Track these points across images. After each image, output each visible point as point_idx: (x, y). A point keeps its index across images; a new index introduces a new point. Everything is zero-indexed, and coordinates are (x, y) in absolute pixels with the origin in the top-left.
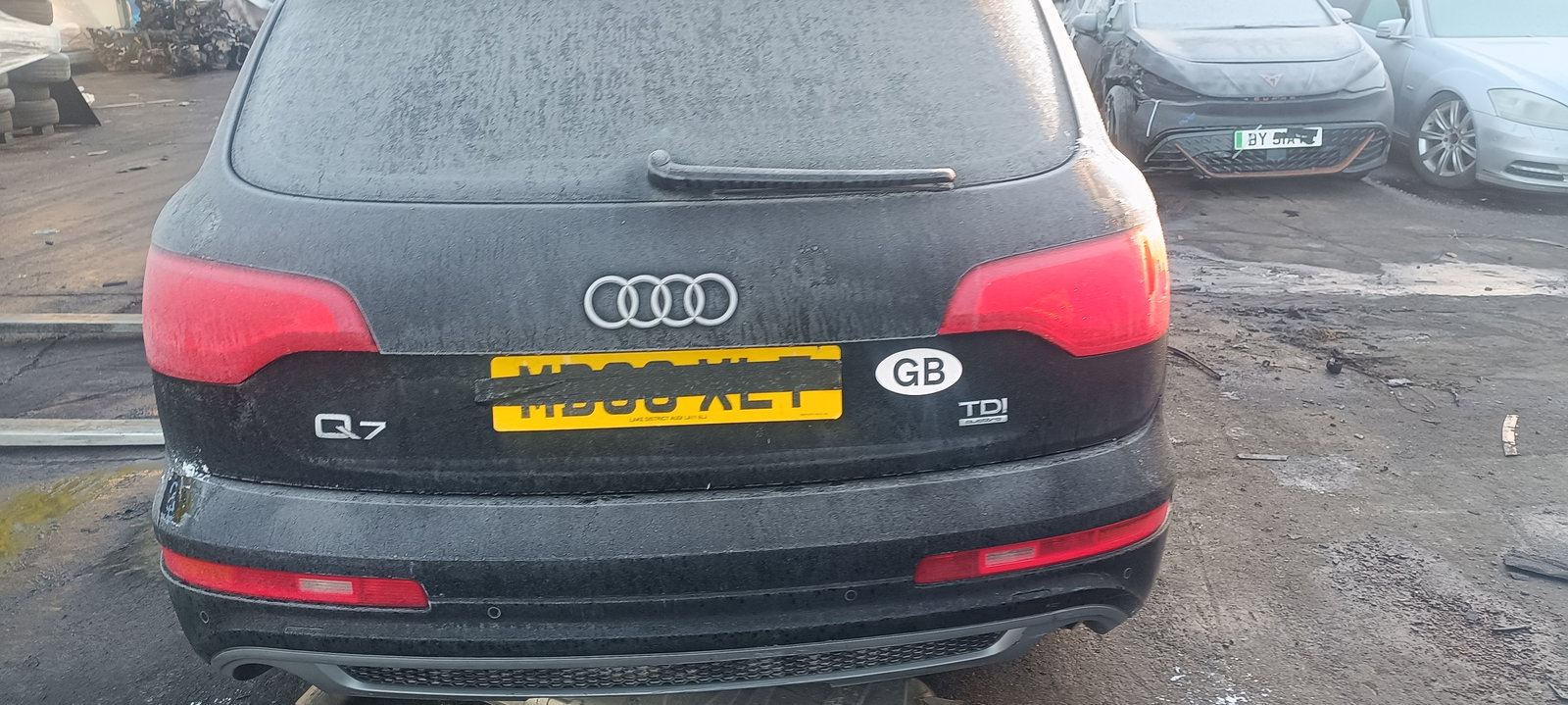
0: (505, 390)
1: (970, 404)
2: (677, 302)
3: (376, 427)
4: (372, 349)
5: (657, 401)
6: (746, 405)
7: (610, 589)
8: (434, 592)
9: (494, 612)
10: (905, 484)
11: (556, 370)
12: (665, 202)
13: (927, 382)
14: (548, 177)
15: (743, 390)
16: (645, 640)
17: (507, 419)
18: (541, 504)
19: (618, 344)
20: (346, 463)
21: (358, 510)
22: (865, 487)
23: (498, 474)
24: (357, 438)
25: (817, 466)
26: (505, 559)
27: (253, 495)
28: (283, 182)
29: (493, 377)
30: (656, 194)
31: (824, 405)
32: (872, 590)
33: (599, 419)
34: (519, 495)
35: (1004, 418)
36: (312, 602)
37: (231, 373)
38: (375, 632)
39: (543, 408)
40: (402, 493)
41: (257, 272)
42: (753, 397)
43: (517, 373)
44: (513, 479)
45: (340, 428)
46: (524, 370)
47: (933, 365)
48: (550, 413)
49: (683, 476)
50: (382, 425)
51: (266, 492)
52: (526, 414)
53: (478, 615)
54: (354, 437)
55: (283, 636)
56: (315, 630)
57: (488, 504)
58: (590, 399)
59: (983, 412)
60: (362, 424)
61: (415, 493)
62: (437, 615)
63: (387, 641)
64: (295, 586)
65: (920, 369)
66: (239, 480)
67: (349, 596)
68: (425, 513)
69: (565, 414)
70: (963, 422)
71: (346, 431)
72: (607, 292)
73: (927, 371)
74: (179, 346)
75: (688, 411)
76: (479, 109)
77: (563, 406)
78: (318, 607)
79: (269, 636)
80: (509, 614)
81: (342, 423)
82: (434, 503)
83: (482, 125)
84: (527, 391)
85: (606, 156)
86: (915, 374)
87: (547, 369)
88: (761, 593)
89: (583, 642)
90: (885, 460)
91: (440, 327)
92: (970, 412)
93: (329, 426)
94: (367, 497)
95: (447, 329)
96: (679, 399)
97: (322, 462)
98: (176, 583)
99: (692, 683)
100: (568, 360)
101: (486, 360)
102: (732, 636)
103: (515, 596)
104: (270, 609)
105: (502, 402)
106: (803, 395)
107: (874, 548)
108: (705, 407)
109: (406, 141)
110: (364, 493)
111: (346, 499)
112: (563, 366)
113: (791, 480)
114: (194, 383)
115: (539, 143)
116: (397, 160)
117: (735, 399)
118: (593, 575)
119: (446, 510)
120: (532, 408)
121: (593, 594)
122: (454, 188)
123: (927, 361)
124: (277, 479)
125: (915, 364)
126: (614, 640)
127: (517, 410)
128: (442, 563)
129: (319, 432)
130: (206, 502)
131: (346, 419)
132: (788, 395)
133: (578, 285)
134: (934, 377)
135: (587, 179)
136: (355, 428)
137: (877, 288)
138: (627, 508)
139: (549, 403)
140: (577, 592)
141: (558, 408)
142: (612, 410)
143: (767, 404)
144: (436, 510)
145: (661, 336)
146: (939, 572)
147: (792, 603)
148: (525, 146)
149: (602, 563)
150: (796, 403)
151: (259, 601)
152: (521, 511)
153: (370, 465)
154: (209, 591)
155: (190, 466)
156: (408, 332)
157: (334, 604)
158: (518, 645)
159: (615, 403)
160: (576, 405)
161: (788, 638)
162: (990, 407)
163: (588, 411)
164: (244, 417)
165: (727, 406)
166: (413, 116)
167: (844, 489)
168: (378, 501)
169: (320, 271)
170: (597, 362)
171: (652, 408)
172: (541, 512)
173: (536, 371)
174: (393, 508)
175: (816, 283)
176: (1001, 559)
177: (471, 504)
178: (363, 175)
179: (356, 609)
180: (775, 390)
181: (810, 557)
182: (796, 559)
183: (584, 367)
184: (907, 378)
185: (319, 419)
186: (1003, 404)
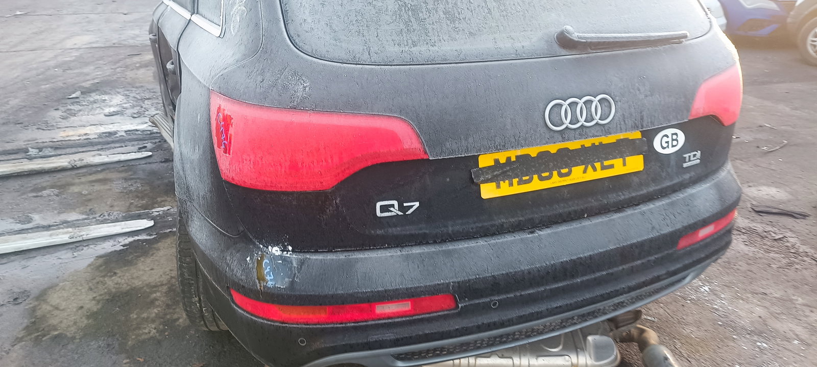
0: (487, 173)
1: (686, 156)
2: (589, 113)
3: (412, 206)
4: (425, 157)
5: (563, 171)
6: (604, 168)
7: (556, 279)
8: (462, 298)
9: (495, 304)
10: (666, 201)
11: (513, 159)
12: (570, 56)
13: (673, 146)
14: (506, 45)
15: (600, 160)
16: (571, 304)
17: (488, 191)
18: (509, 238)
19: (560, 138)
20: (394, 230)
21: (407, 257)
22: (651, 206)
23: (486, 224)
24: (402, 214)
25: (632, 197)
26: (504, 272)
27: (333, 260)
28: (343, 56)
29: (480, 167)
30: (564, 52)
31: (635, 163)
32: (662, 258)
33: (536, 185)
34: (493, 235)
35: (698, 161)
36: (384, 319)
37: (328, 182)
38: (428, 329)
39: (507, 182)
40: (427, 243)
41: (346, 115)
42: (606, 163)
43: (492, 163)
44: (493, 226)
45: (392, 209)
46: (497, 161)
47: (675, 137)
48: (511, 184)
49: (575, 212)
50: (417, 204)
51: (342, 256)
52: (498, 187)
53: (486, 308)
54: (400, 213)
55: (368, 343)
56: (389, 336)
57: (481, 242)
58: (531, 174)
59: (692, 158)
60: (405, 204)
61: (435, 242)
62: (463, 312)
63: (435, 333)
64: (373, 310)
65: (670, 140)
66: (316, 252)
67: (410, 311)
68: (448, 253)
69: (519, 183)
70: (685, 165)
71: (395, 211)
72: (556, 109)
73: (673, 140)
75: (579, 175)
76: (450, 6)
77: (517, 179)
78: (390, 321)
79: (358, 344)
80: (504, 305)
81: (393, 206)
82: (450, 247)
83: (457, 15)
84: (500, 172)
85: (531, 31)
86: (667, 142)
87: (509, 159)
88: (621, 268)
89: (541, 312)
90: (659, 190)
91: (466, 139)
92: (687, 160)
93: (384, 209)
94: (407, 249)
96: (573, 169)
97: (379, 232)
98: (277, 324)
100: (520, 152)
101: (475, 159)
102: (609, 294)
103: (507, 292)
104: (357, 328)
105: (487, 181)
106: (628, 159)
107: (665, 236)
108: (585, 172)
109: (415, 26)
110: (402, 247)
111: (396, 253)
112: (517, 157)
113: (619, 207)
114: (292, 193)
115: (494, 25)
116: (415, 39)
117: (598, 165)
118: (548, 273)
119: (460, 249)
120: (502, 182)
121: (547, 284)
122: (456, 53)
123: (673, 134)
124: (346, 247)
125: (668, 137)
126: (557, 307)
127: (494, 184)
128: (469, 280)
129: (379, 214)
130: (299, 269)
131: (395, 203)
132: (621, 160)
133: (541, 106)
134: (675, 143)
135: (526, 44)
136: (401, 208)
137: (670, 96)
138: (556, 233)
139: (510, 178)
140: (539, 284)
141: (515, 181)
142: (542, 179)
143: (612, 166)
144: (454, 251)
145: (582, 132)
146: (683, 243)
147: (632, 272)
148: (486, 26)
149: (553, 265)
150: (624, 164)
151: (348, 324)
152: (502, 243)
153: (410, 230)
154: (307, 325)
155: (276, 248)
156: (448, 145)
157: (398, 317)
158: (509, 320)
159: (543, 175)
160: (524, 178)
161: (631, 289)
162: (694, 156)
163: (530, 181)
164: (330, 210)
165: (595, 169)
166: (413, 10)
167: (644, 208)
168: (416, 250)
169: (391, 111)
170: (533, 152)
171: (561, 175)
172: (512, 242)
173: (503, 160)
174: (428, 253)
175: (646, 96)
176: (704, 232)
177: (472, 244)
178: (397, 48)
179: (414, 318)
180: (615, 158)
181: (641, 245)
182: (637, 247)
183: (527, 155)
184: (665, 145)
185: (379, 204)
186: (698, 154)
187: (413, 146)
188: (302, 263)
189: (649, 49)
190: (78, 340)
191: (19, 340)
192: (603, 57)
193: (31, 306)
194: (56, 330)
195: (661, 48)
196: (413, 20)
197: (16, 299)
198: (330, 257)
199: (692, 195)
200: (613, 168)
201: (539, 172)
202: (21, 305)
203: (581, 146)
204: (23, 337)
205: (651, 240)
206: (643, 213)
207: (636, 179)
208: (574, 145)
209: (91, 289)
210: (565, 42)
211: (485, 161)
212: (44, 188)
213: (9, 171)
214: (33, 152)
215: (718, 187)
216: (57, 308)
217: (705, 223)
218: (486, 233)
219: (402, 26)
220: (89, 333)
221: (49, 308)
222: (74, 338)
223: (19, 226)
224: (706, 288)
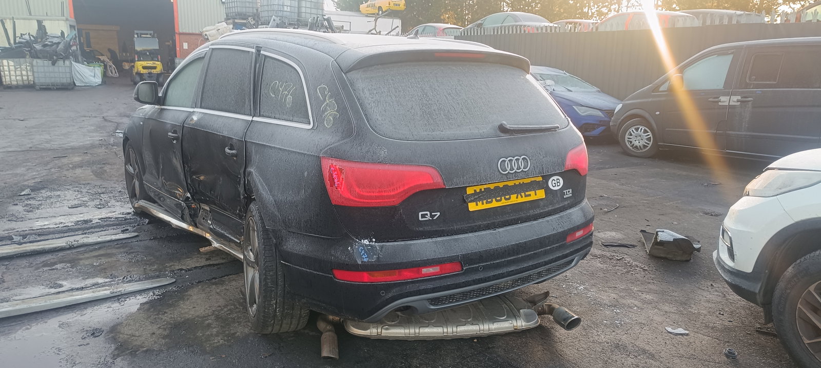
0: (471, 197)
1: (565, 191)
2: (518, 165)
3: (436, 215)
4: (444, 187)
5: (507, 197)
6: (526, 196)
7: (510, 255)
8: (465, 264)
9: (481, 268)
10: (557, 216)
11: (483, 190)
12: (506, 137)
13: (558, 186)
15: (524, 191)
17: (472, 207)
18: (483, 233)
19: (505, 179)
20: (428, 228)
21: (436, 243)
22: (551, 218)
23: (472, 225)
25: (541, 213)
26: (484, 250)
27: (398, 245)
28: (399, 136)
29: (468, 194)
30: (503, 135)
31: (541, 194)
32: (561, 246)
33: (495, 204)
35: (571, 195)
36: (427, 276)
37: (396, 201)
38: (449, 282)
39: (481, 202)
41: (406, 165)
42: (527, 193)
43: (473, 192)
44: (476, 226)
45: (427, 216)
46: (475, 191)
47: (558, 181)
48: (483, 204)
49: (514, 219)
50: (439, 214)
51: (402, 243)
52: (477, 205)
53: (476, 270)
54: (431, 219)
55: (419, 291)
56: (430, 286)
57: (470, 235)
58: (492, 198)
60: (433, 214)
61: (448, 235)
62: (467, 272)
64: (420, 272)
67: (439, 272)
69: (486, 203)
70: (565, 197)
71: (428, 217)
72: (503, 163)
73: (557, 182)
75: (514, 199)
78: (430, 277)
79: (414, 291)
80: (486, 268)
81: (427, 214)
83: (450, 117)
84: (478, 197)
85: (486, 124)
86: (555, 183)
87: (481, 190)
88: (540, 250)
89: (504, 273)
90: (554, 209)
92: (566, 194)
93: (423, 216)
94: (434, 239)
96: (511, 196)
97: (421, 229)
100: (485, 186)
101: (466, 189)
103: (486, 261)
104: (412, 282)
105: (471, 201)
106: (537, 191)
107: (560, 233)
108: (517, 198)
109: (432, 122)
110: (432, 238)
111: (430, 240)
113: (535, 218)
115: (468, 121)
116: (433, 128)
117: (523, 194)
118: (506, 251)
119: (461, 238)
120: (478, 202)
121: (505, 257)
122: (453, 135)
123: (557, 179)
124: (403, 238)
125: (555, 181)
126: (511, 271)
127: (475, 203)
128: (468, 254)
129: (420, 219)
130: (381, 251)
132: (534, 192)
133: (496, 161)
134: (559, 184)
135: (485, 130)
136: (432, 216)
137: (554, 158)
138: (506, 230)
139: (482, 200)
140: (502, 257)
141: (485, 201)
142: (497, 201)
144: (459, 239)
145: (514, 176)
146: (569, 239)
147: (546, 253)
148: (465, 122)
149: (507, 246)
150: (536, 195)
152: (481, 235)
153: (435, 228)
154: (384, 282)
155: (367, 240)
156: (455, 180)
157: (434, 275)
159: (497, 199)
160: (489, 200)
161: (546, 263)
162: (569, 192)
163: (491, 202)
164: (397, 217)
165: (522, 197)
167: (547, 219)
168: (439, 239)
169: (427, 163)
170: (492, 186)
171: (506, 199)
172: (486, 234)
173: (478, 190)
174: (446, 240)
175: (544, 157)
176: (579, 234)
177: (466, 235)
178: (425, 133)
179: (441, 276)
180: (531, 191)
181: (548, 237)
182: (547, 238)
183: (489, 188)
184: (554, 185)
185: (420, 214)
186: (571, 190)
187: (438, 181)
188: (382, 247)
189: (541, 134)
190: (166, 351)
193: (110, 336)
194: (143, 347)
195: (547, 133)
196: (430, 119)
197: (93, 334)
198: (396, 243)
199: (570, 213)
200: (530, 196)
201: (495, 197)
203: (514, 183)
204: (118, 354)
205: (554, 235)
206: (548, 221)
207: (542, 203)
208: (511, 183)
209: (152, 323)
210: (503, 129)
211: (470, 191)
212: (55, 264)
214: (16, 239)
215: (582, 209)
216: (133, 336)
217: (578, 228)
218: (473, 230)
219: (425, 122)
220: (171, 346)
221: (126, 336)
222: (161, 350)
224: (582, 287)
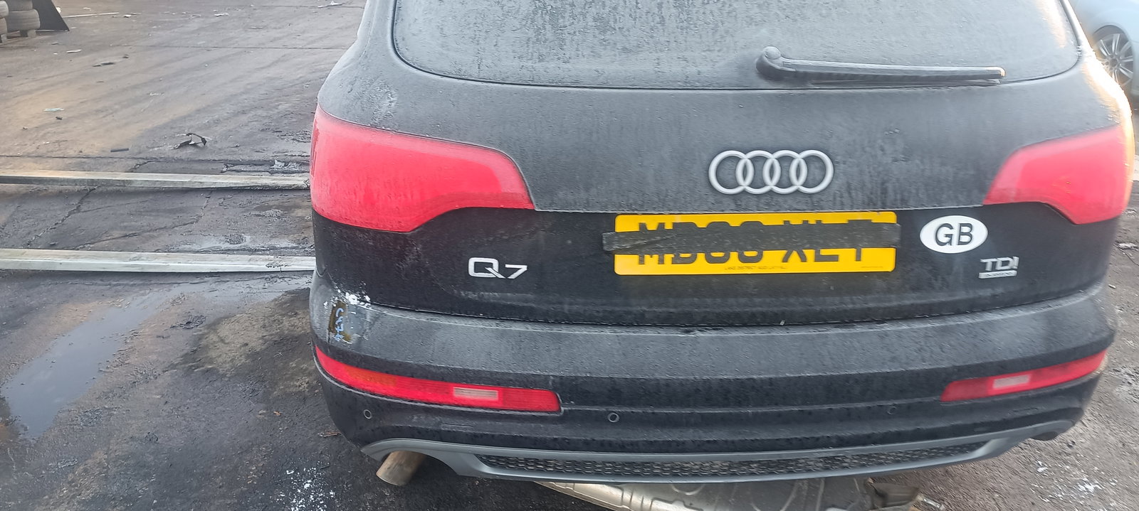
0: (626, 241)
1: (989, 261)
2: (785, 174)
3: (517, 269)
4: (529, 207)
5: (748, 254)
6: (819, 258)
7: (709, 402)
8: (566, 400)
9: (613, 418)
10: (937, 324)
11: (669, 226)
12: (772, 90)
13: (960, 243)
14: (673, 67)
15: (816, 246)
16: (733, 442)
17: (625, 265)
18: (650, 333)
19: (733, 206)
20: (492, 296)
21: (503, 334)
22: (904, 326)
23: (617, 309)
24: (503, 277)
25: (869, 309)
26: (628, 376)
27: (411, 320)
28: (446, 67)
29: (616, 231)
30: (764, 84)
31: (881, 260)
32: (909, 407)
33: (700, 266)
34: (630, 325)
35: (1013, 273)
36: (463, 406)
37: (403, 223)
38: (516, 430)
39: (656, 257)
40: (536, 321)
41: (432, 141)
42: (824, 252)
43: (636, 229)
45: (489, 269)
46: (643, 226)
47: (965, 229)
48: (661, 261)
49: (763, 314)
50: (524, 268)
51: (423, 318)
52: (642, 262)
53: (600, 420)
54: (500, 276)
55: (439, 432)
56: (464, 427)
57: (607, 332)
58: (694, 251)
59: (999, 267)
60: (507, 266)
61: (546, 322)
62: (566, 419)
63: (526, 438)
64: (449, 393)
65: (955, 232)
66: (396, 308)
67: (496, 402)
68: (559, 338)
69: (674, 261)
70: (983, 275)
71: (494, 272)
72: (729, 163)
73: (961, 234)
74: (358, 201)
75: (773, 262)
76: (607, 9)
77: (672, 256)
78: (469, 410)
79: (427, 431)
80: (625, 420)
81: (491, 265)
82: (564, 330)
83: (612, 23)
84: (644, 243)
85: (719, 51)
86: (950, 236)
87: (661, 225)
88: (826, 407)
89: (684, 443)
90: (922, 305)
91: (587, 190)
92: (989, 267)
93: (480, 267)
94: (507, 324)
95: (593, 191)
96: (765, 253)
97: (472, 296)
98: (343, 387)
99: (753, 474)
100: (679, 219)
101: (611, 218)
102: (800, 440)
103: (631, 405)
104: (427, 410)
105: (624, 251)
106: (865, 252)
107: (917, 374)
108: (785, 259)
109: (549, 35)
110: (503, 320)
111: (491, 325)
112: (675, 225)
113: (845, 319)
114: (368, 231)
115: (663, 39)
116: (544, 51)
117: (810, 254)
118: (697, 391)
119: (575, 335)
120: (647, 257)
121: (695, 406)
122: (594, 74)
123: (962, 225)
124: (431, 308)
125: (951, 228)
126: (708, 442)
127: (635, 258)
128: (577, 378)
129: (471, 271)
130: (371, 325)
131: (495, 262)
132: (853, 251)
133: (705, 157)
134: (965, 239)
135: (705, 69)
136: (502, 269)
137: (943, 164)
138: (722, 339)
139: (661, 253)
140: (682, 404)
141: (668, 257)
142: (711, 260)
143: (834, 258)
144: (567, 336)
145: (770, 201)
146: (957, 393)
147: (848, 416)
148: (651, 41)
149: (705, 381)
150: (858, 258)
151: (418, 404)
152: (636, 338)
153: (511, 298)
154: (374, 395)
155: (353, 296)
156: (561, 194)
157: (482, 408)
158: (632, 444)
159: (714, 254)
160: (683, 255)
162: (1005, 263)
163: (691, 260)
164: (410, 259)
165: (803, 259)
166: (552, 14)
167: (888, 327)
168: (518, 327)
169: (489, 142)
170: (702, 221)
171: (744, 259)
172: (653, 340)
173: (652, 226)
174: (531, 333)
175: (896, 160)
176: (1003, 384)
177: (594, 332)
178: (516, 63)
179: (500, 412)
180: (842, 246)
181: (867, 380)
182: (857, 381)
183: (692, 225)
184: (943, 239)
185: (472, 261)
186: (1014, 261)
187: (513, 191)
188: (376, 318)
189: (919, 90)
190: (227, 379)
191: (173, 366)
192: (828, 97)
193: (201, 333)
194: (211, 363)
195: (944, 90)
196: (548, 27)
197: (189, 323)
199: (991, 323)
200: (838, 260)
201: (707, 251)
202: (191, 331)
203: (785, 221)
204: (177, 364)
205: (886, 377)
206: (884, 336)
207: (880, 283)
208: (771, 219)
209: (264, 326)
210: (768, 73)
211: (625, 224)
212: (270, 208)
213: (243, 184)
214: (278, 165)
215: (1050, 318)
216: (222, 341)
217: (1005, 369)
218: (619, 321)
219: (531, 33)
220: (241, 374)
221: (215, 339)
222: (224, 375)
223: (227, 246)
